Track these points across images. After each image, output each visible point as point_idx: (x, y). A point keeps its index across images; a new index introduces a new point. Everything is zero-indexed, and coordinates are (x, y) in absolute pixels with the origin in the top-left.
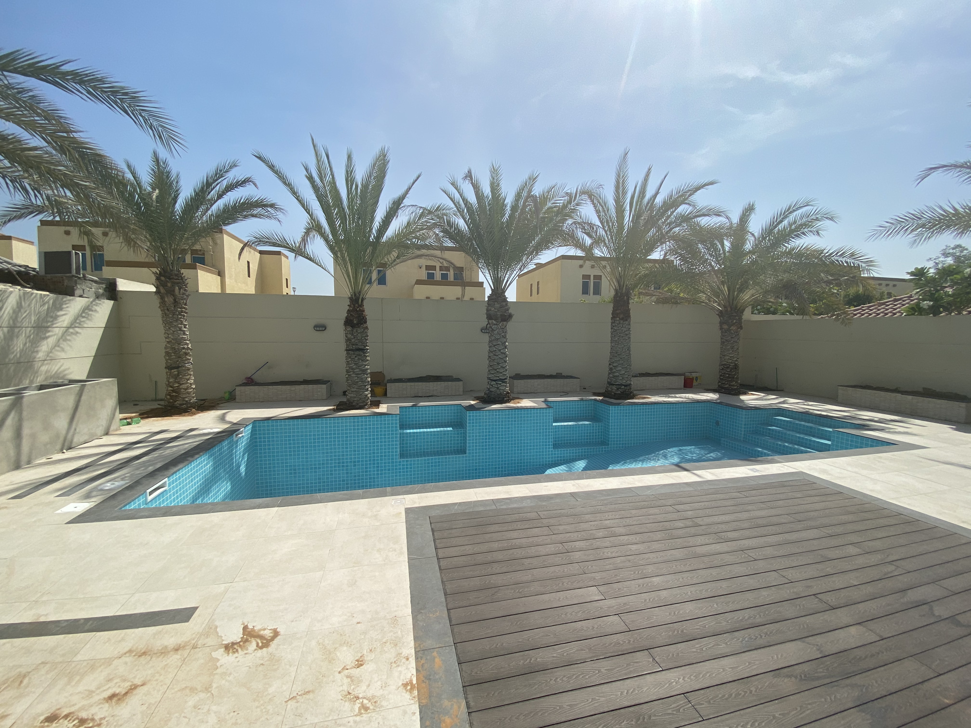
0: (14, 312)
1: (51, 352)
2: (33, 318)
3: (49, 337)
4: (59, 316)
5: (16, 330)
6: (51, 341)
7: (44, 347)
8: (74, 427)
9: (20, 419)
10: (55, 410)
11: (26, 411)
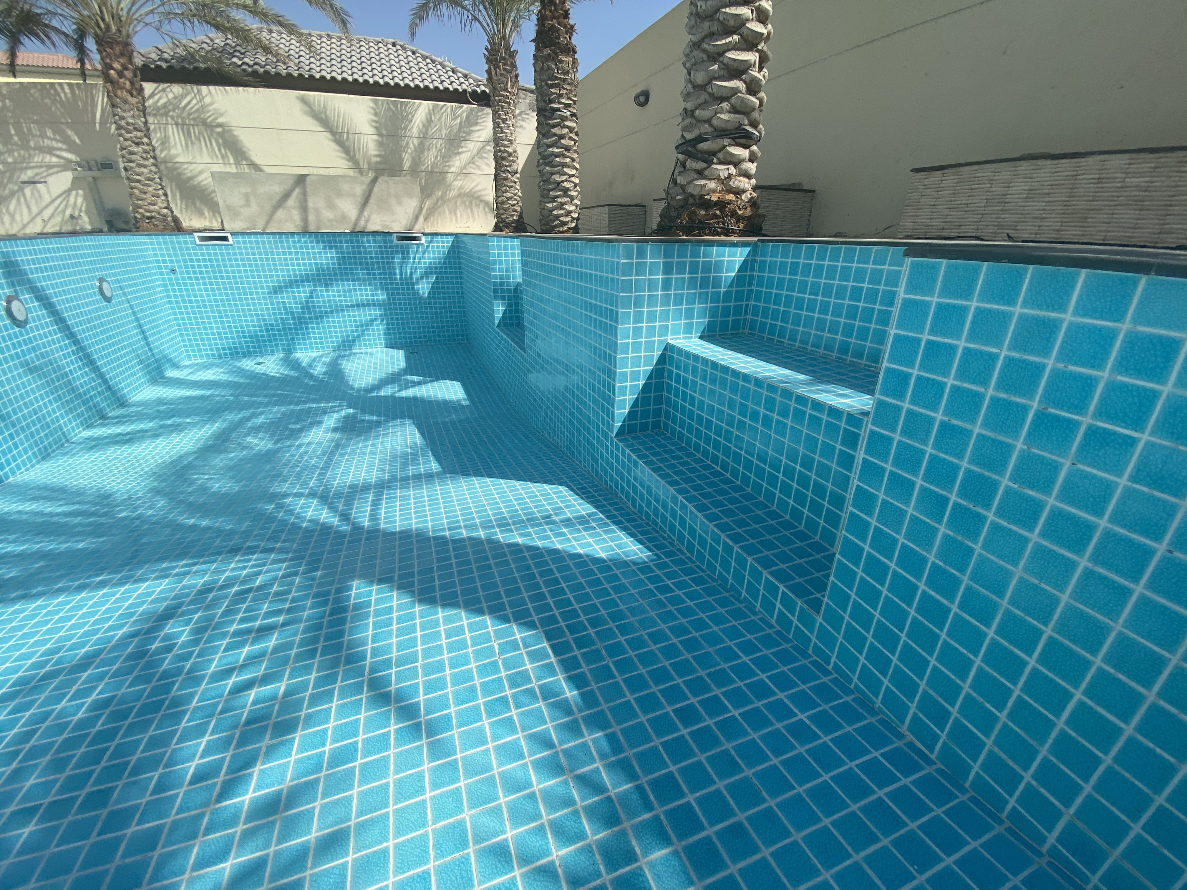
0: (424, 124)
1: (465, 168)
2: (444, 133)
7: (457, 162)
8: (366, 214)
9: (305, 194)
10: (340, 194)
11: (309, 189)
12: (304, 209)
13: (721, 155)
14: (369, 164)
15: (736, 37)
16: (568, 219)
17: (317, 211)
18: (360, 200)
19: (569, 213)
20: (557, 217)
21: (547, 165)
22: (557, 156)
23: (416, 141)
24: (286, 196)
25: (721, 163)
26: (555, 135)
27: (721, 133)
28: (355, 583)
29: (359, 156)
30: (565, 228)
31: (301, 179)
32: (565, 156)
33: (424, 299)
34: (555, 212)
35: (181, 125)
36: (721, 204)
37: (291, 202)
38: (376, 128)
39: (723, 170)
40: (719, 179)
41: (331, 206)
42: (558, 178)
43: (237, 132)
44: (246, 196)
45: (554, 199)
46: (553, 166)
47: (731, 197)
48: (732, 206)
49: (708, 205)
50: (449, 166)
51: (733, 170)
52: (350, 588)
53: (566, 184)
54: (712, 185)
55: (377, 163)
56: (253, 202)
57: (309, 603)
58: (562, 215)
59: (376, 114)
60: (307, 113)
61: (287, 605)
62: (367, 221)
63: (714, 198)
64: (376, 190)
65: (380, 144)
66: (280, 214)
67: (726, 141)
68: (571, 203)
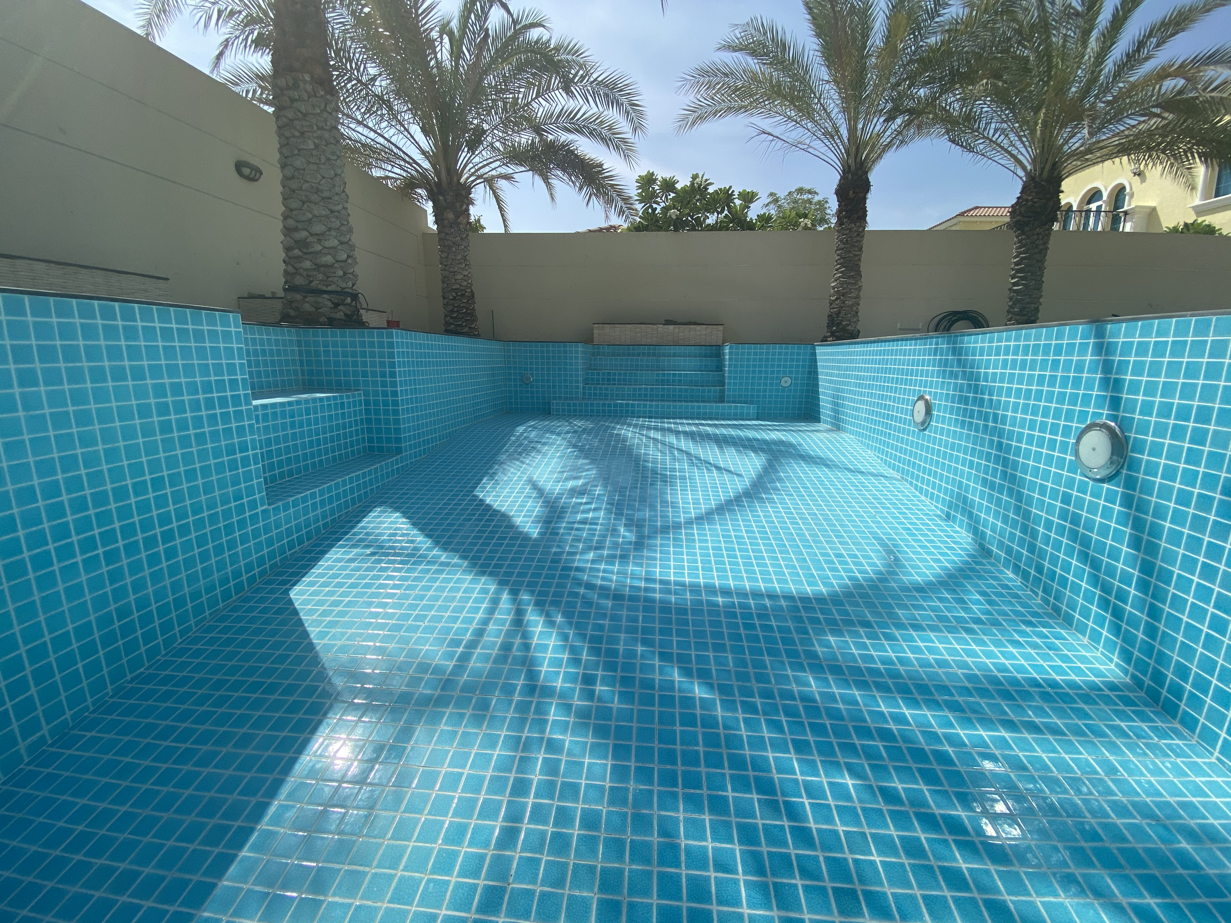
28: (535, 536)
52: (539, 533)
57: (562, 531)
61: (573, 532)
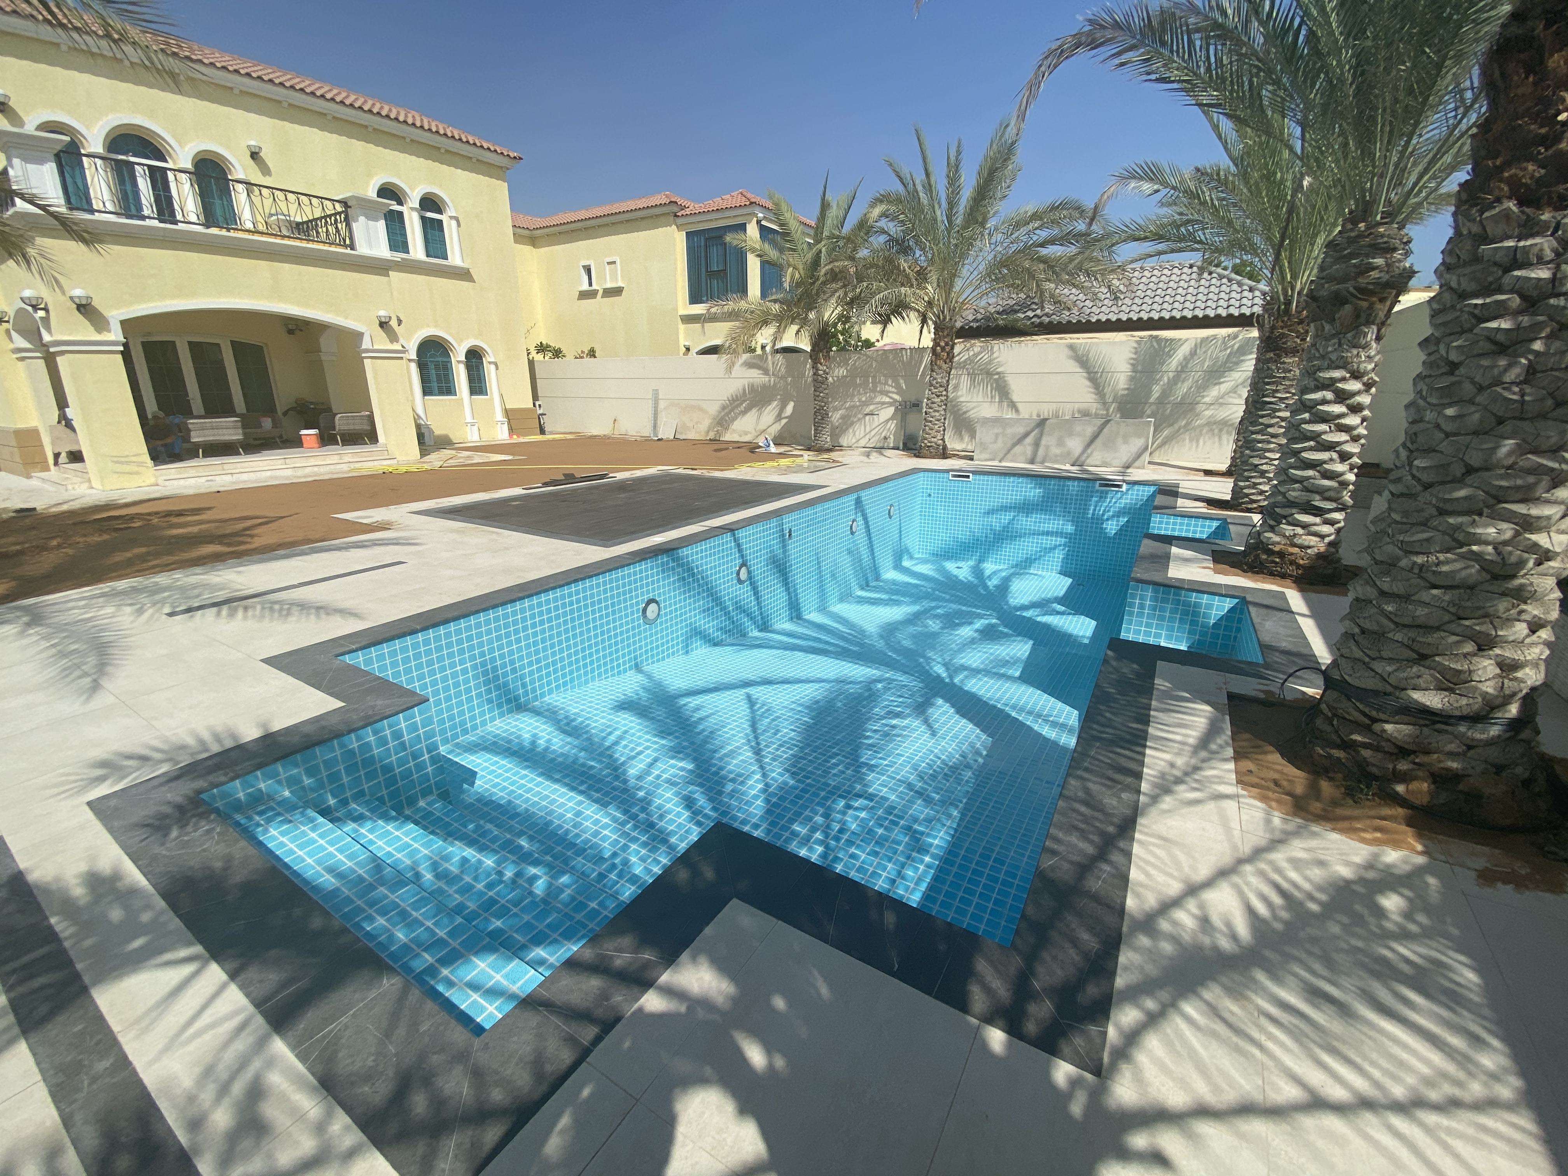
0: (1185, 358)
1: (1222, 398)
2: (1207, 364)
3: (1220, 383)
4: (1242, 361)
5: (1183, 376)
6: (1224, 387)
7: (1214, 392)
8: (1089, 451)
9: (1041, 434)
10: (1071, 434)
11: (1046, 430)
12: (1037, 444)
13: (1290, 519)
14: (1115, 397)
15: (1312, 443)
16: (1260, 498)
17: (1047, 447)
18: (1088, 439)
19: (1262, 492)
20: (1247, 495)
21: (1248, 448)
22: (1259, 442)
23: (1171, 375)
24: (1026, 435)
25: (1289, 524)
26: (1262, 424)
27: (1292, 504)
29: (1107, 390)
30: (1255, 505)
31: (1042, 423)
32: (1269, 442)
33: (1110, 538)
34: (1245, 491)
35: (972, 376)
36: (1281, 554)
37: (1029, 440)
38: (1132, 365)
39: (1288, 529)
40: (1284, 536)
41: (1061, 443)
42: (1256, 461)
43: (1009, 379)
44: (997, 435)
45: (1247, 479)
46: (1254, 450)
47: (1296, 550)
48: (1293, 558)
49: (1270, 552)
50: (1203, 397)
51: (1299, 530)
53: (1264, 467)
54: (1277, 539)
55: (1123, 395)
56: (1000, 441)
58: (1253, 494)
59: (1135, 353)
60: (1071, 358)
62: (1088, 457)
63: (1277, 549)
64: (1106, 430)
65: (1132, 379)
66: (1018, 449)
67: (1294, 511)
68: (1268, 483)
